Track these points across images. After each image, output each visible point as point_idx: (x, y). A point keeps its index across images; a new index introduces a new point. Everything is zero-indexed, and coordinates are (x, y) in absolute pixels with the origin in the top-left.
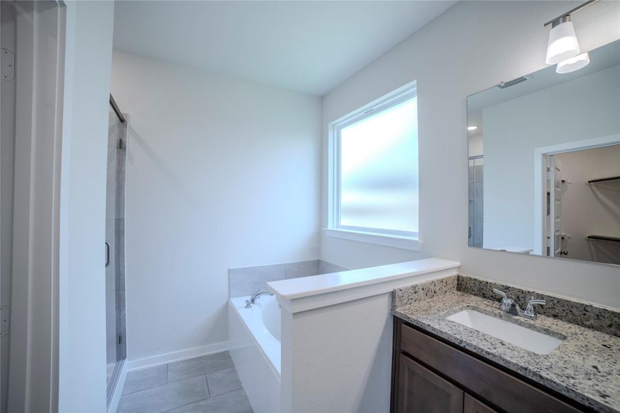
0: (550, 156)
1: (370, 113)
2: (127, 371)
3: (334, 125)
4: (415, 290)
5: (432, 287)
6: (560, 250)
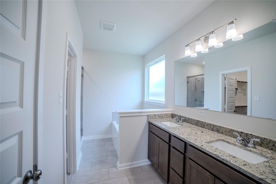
0: (226, 75)
1: (156, 63)
2: (83, 139)
3: (147, 66)
4: (155, 115)
5: (161, 115)
6: (233, 110)
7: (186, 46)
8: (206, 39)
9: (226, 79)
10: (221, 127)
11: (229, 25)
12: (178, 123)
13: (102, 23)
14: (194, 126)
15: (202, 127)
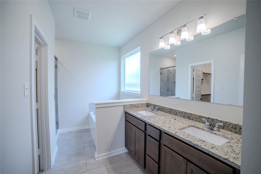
0: (194, 67)
1: (132, 54)
2: (59, 132)
3: (123, 57)
4: (131, 105)
5: (137, 105)
6: (200, 98)
7: (160, 38)
8: (179, 32)
9: (194, 71)
10: (191, 114)
11: (199, 19)
12: (153, 112)
13: (76, 10)
14: (167, 114)
15: (175, 115)
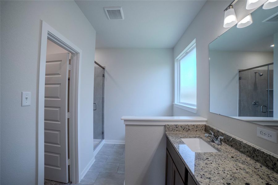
2: (104, 143)
3: (177, 59)
4: (176, 126)
5: (187, 127)
13: (106, 10)
